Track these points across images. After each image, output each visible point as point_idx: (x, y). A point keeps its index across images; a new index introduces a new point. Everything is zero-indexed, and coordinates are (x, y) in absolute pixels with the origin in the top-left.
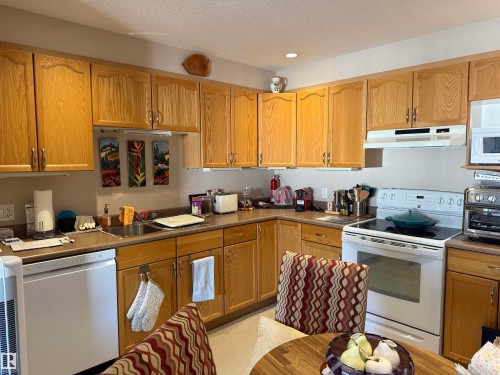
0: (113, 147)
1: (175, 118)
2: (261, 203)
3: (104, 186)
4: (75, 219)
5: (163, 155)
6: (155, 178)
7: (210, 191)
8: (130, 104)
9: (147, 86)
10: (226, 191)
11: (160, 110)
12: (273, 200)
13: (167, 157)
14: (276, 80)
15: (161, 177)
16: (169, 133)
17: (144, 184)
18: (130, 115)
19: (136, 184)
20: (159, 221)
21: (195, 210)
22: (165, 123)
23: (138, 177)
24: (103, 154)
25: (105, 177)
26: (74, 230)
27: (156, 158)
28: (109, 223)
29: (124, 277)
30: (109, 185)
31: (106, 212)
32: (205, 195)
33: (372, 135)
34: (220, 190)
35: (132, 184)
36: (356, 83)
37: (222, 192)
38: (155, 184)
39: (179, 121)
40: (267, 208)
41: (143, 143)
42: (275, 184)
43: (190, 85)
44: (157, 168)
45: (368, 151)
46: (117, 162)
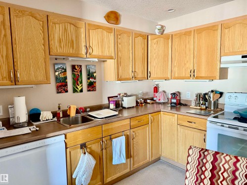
0: (63, 69)
1: (100, 51)
2: (148, 101)
3: (58, 93)
4: (40, 114)
5: (93, 73)
6: (88, 87)
7: (119, 94)
8: (73, 41)
9: (82, 30)
10: (128, 94)
11: (91, 45)
12: (155, 99)
13: (95, 75)
14: (159, 27)
15: (92, 86)
16: (96, 60)
17: (81, 91)
18: (73, 48)
19: (77, 91)
20: (90, 113)
21: (112, 106)
22: (94, 53)
23: (78, 87)
24: (57, 73)
25: (58, 87)
26: (40, 121)
27: (88, 75)
28: (61, 116)
29: (70, 152)
30: (61, 92)
31: (59, 109)
32: (117, 97)
33: (224, 59)
34: (125, 94)
35: (75, 91)
36: (214, 26)
37: (126, 95)
38: (88, 91)
39: (102, 52)
40: (152, 103)
41: (81, 66)
42: (156, 89)
43: (109, 30)
44: (89, 81)
45: (221, 69)
46: (66, 78)
